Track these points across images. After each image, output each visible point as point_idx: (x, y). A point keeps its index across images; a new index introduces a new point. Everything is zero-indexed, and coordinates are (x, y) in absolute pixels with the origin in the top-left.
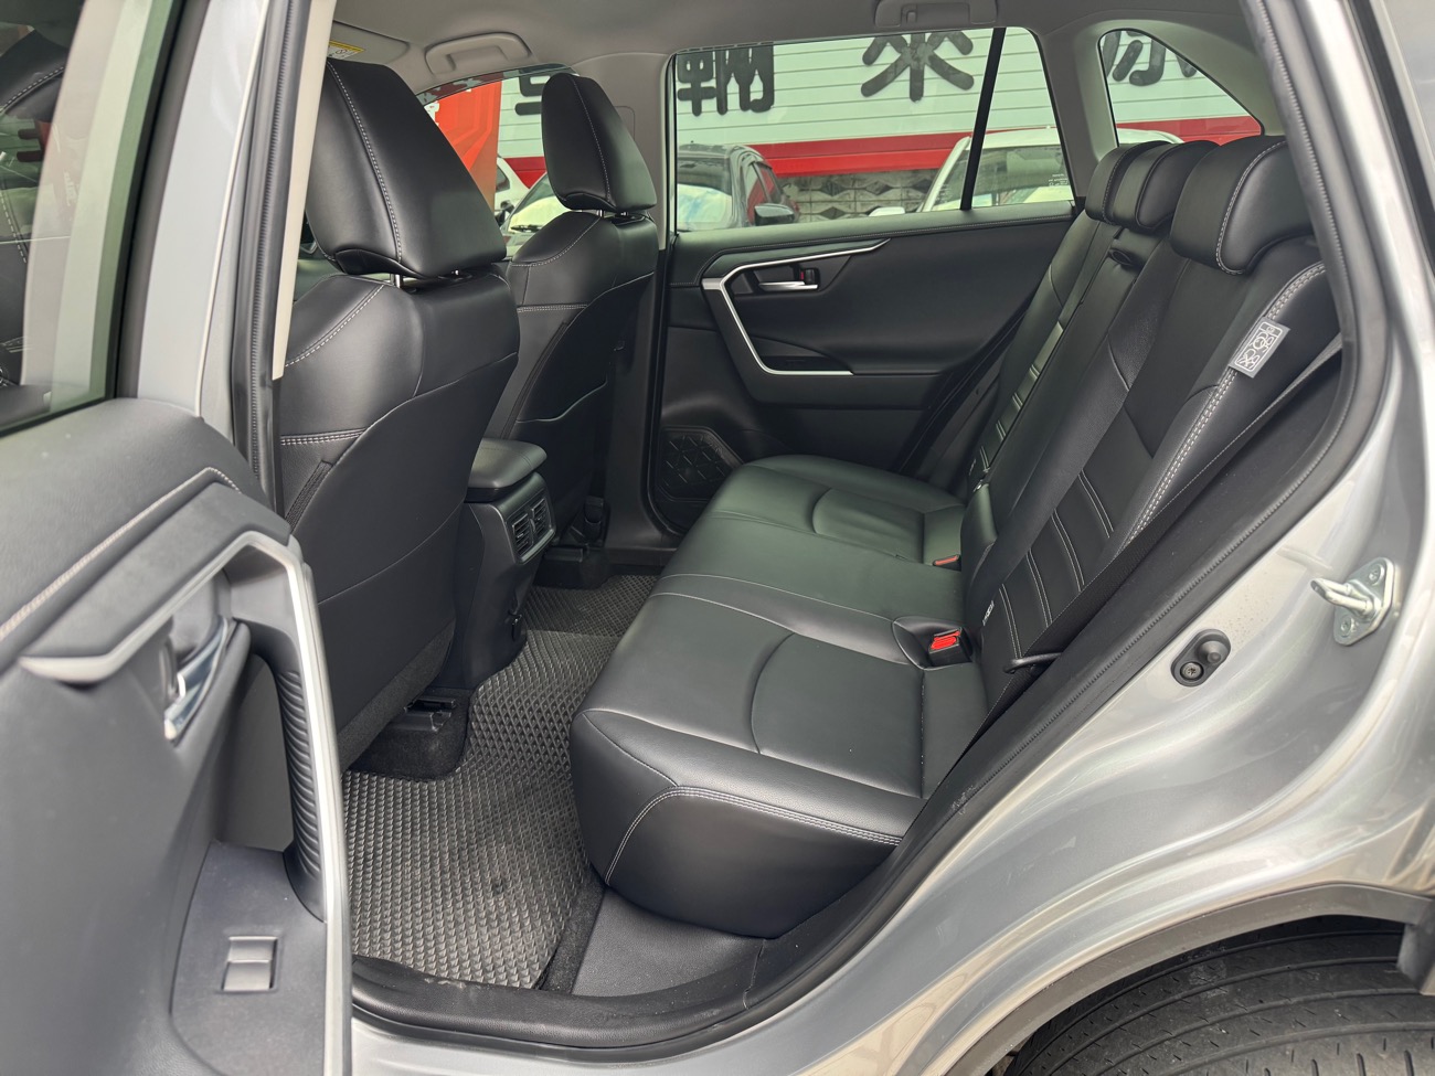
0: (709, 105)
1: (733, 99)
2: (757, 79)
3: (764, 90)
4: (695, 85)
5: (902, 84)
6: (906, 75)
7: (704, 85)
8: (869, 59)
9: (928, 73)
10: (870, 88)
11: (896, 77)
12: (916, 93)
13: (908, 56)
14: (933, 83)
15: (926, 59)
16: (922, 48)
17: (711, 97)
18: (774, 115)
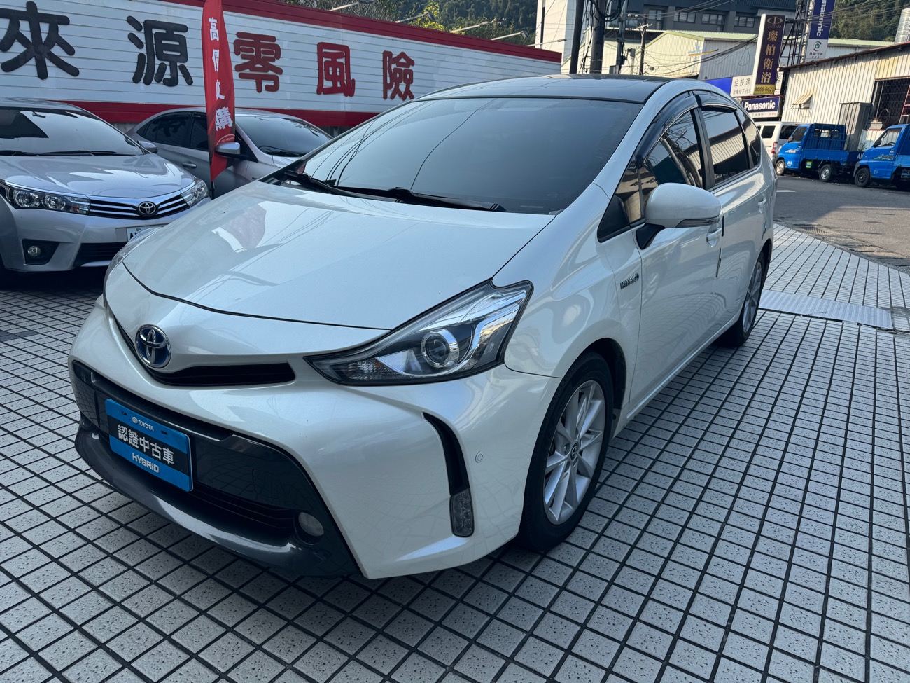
5: (29, 68)
6: (33, 62)
9: (48, 63)
11: (26, 62)
16: (42, 47)
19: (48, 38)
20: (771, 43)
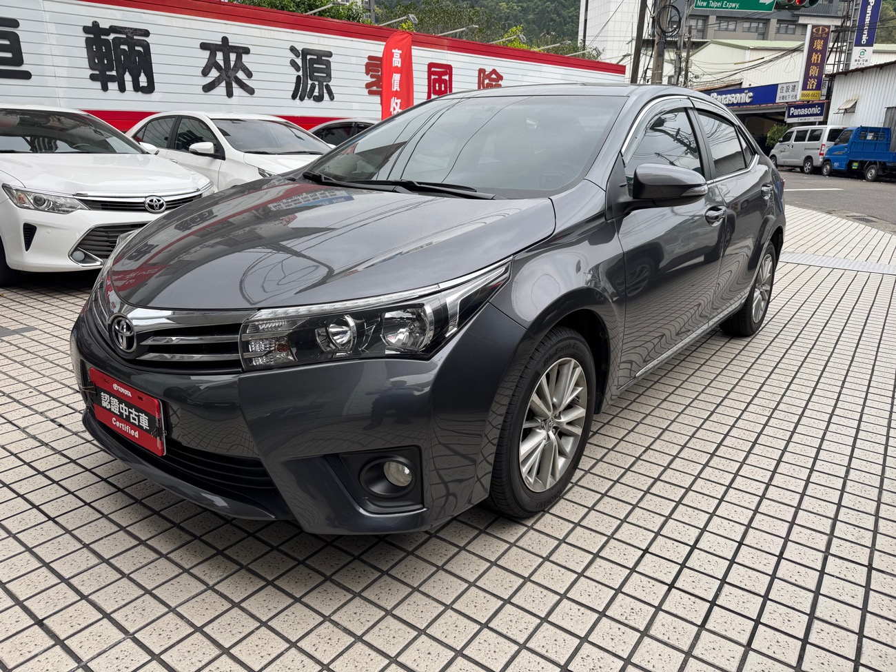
0: (113, 86)
1: (129, 84)
2: (142, 74)
3: (148, 82)
4: (103, 72)
5: (221, 89)
6: (223, 84)
7: (108, 73)
8: (205, 73)
9: (234, 85)
10: (208, 88)
11: (219, 84)
12: (230, 94)
13: (224, 75)
14: (237, 90)
15: (233, 78)
16: (230, 72)
17: (113, 81)
18: (154, 96)
19: (235, 65)
20: (817, 52)
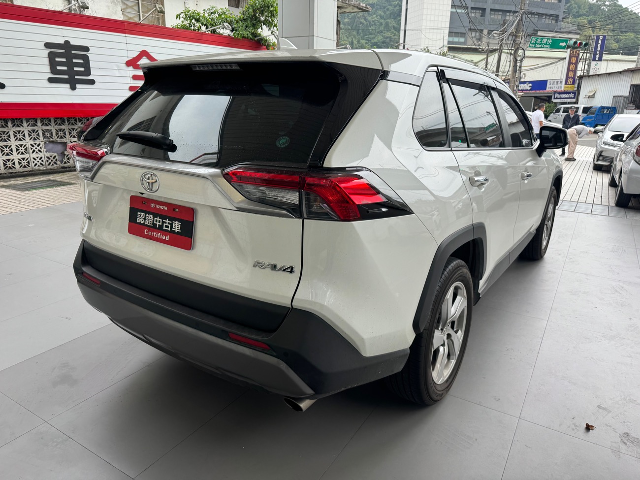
20: (572, 64)
